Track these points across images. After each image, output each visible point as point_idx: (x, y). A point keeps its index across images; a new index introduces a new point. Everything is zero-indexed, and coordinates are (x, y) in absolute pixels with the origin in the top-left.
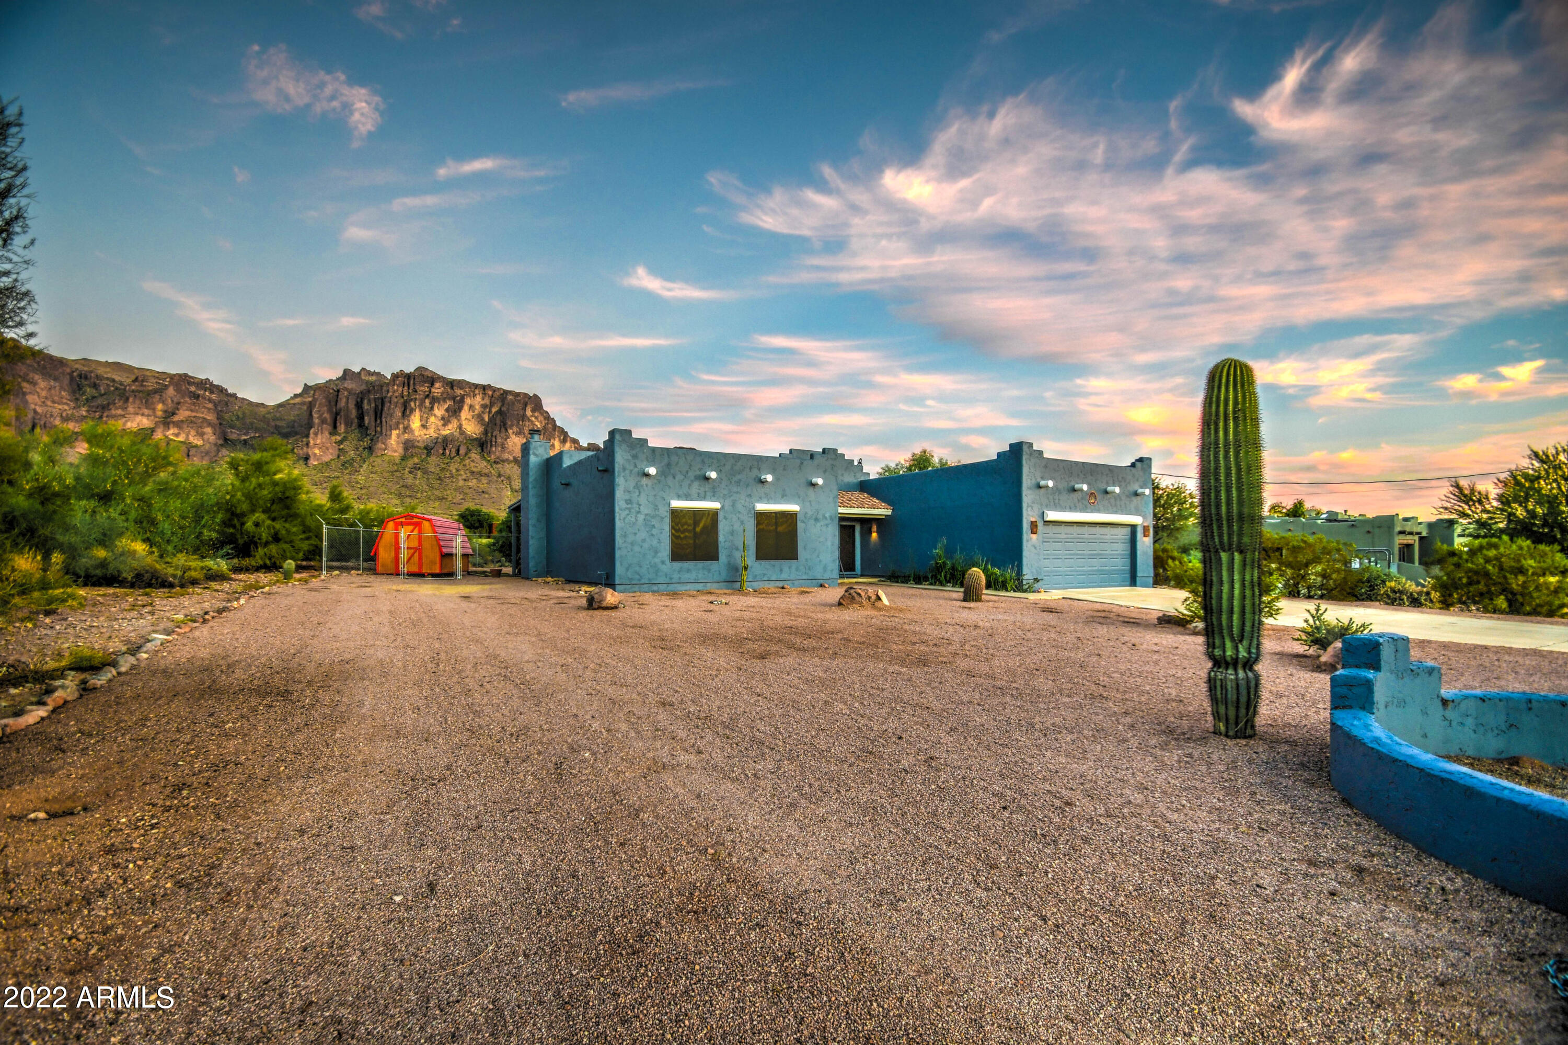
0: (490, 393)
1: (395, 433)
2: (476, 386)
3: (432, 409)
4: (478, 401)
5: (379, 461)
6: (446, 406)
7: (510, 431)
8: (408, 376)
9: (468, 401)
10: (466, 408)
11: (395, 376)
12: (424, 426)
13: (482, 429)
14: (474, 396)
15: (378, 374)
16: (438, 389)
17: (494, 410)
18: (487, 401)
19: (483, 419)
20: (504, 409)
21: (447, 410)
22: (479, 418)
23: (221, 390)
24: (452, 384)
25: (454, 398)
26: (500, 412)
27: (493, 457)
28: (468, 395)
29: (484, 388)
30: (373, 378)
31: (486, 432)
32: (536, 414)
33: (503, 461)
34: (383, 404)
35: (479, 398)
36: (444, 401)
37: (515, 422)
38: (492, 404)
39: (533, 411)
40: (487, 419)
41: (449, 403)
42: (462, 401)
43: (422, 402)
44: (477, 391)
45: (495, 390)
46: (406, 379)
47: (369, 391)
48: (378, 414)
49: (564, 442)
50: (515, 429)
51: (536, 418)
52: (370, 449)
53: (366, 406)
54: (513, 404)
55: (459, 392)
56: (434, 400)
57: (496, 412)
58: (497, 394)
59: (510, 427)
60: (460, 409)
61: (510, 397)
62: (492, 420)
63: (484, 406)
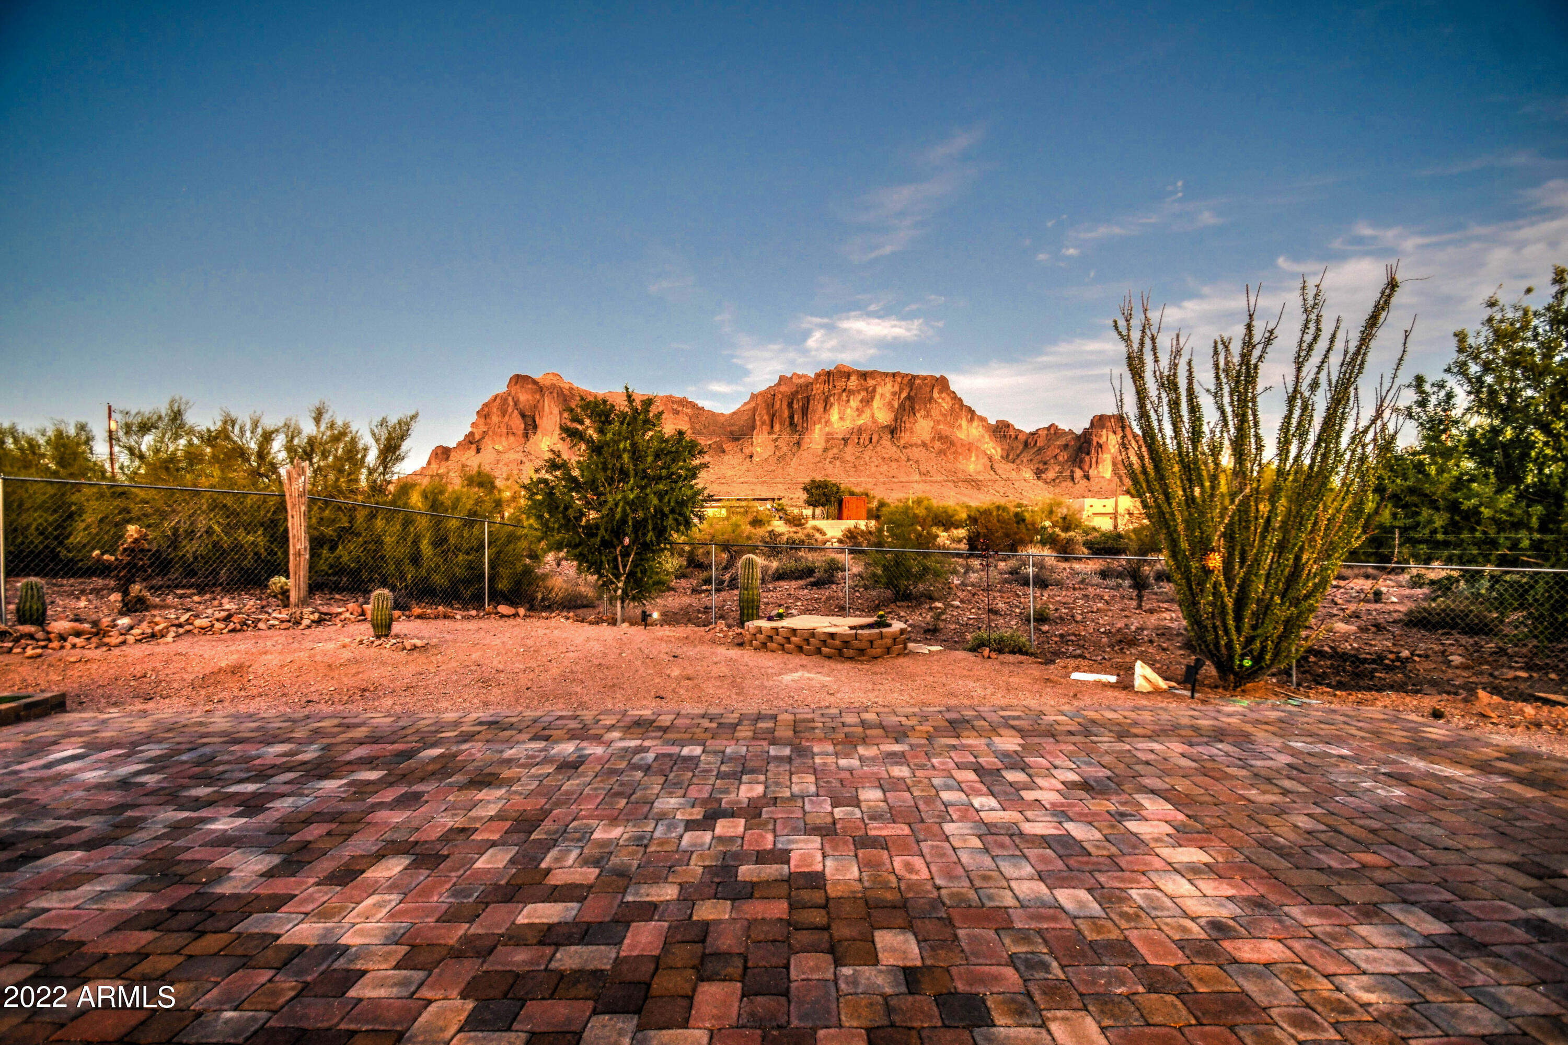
0: (899, 380)
1: (818, 426)
2: (887, 374)
3: (848, 401)
4: (886, 390)
5: (805, 454)
6: (860, 397)
7: (918, 415)
8: (829, 373)
9: (879, 390)
10: (877, 397)
11: (818, 375)
12: (841, 418)
13: (892, 415)
14: (885, 384)
15: (806, 376)
16: (853, 382)
17: (904, 395)
18: (897, 388)
19: (893, 407)
20: (912, 394)
21: (861, 401)
22: (890, 404)
23: (694, 406)
24: (864, 375)
25: (866, 390)
26: (909, 397)
27: (902, 442)
28: (879, 384)
29: (894, 375)
30: (801, 381)
31: (896, 419)
32: (943, 395)
33: (911, 446)
34: (808, 402)
35: (889, 386)
36: (859, 392)
37: (923, 406)
38: (901, 390)
39: (940, 392)
40: (896, 406)
41: (863, 395)
42: (874, 390)
43: (840, 395)
44: (887, 380)
45: (904, 376)
46: (828, 376)
47: (797, 392)
48: (805, 411)
49: (971, 420)
50: (923, 412)
51: (943, 399)
52: (798, 443)
53: (795, 406)
54: (921, 388)
55: (871, 382)
56: (851, 393)
57: (906, 398)
58: (905, 381)
59: (919, 411)
60: (873, 398)
61: (918, 381)
62: (902, 406)
63: (894, 394)
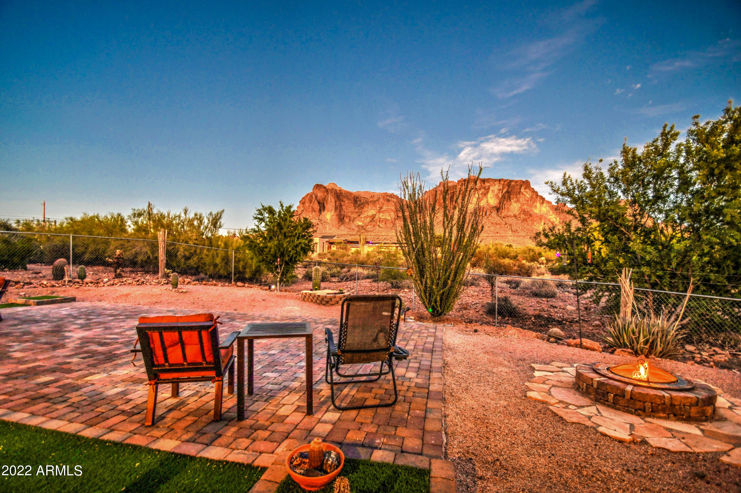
0: (503, 183)
2: (496, 180)
3: (474, 194)
4: (495, 188)
6: (481, 192)
7: (512, 201)
9: (491, 188)
10: (490, 192)
11: (459, 181)
13: (498, 201)
14: (495, 185)
15: (453, 182)
16: (478, 184)
17: (504, 191)
18: (501, 187)
19: (498, 197)
20: (510, 190)
21: (481, 194)
22: (497, 196)
24: (484, 181)
25: (485, 188)
26: (507, 192)
27: (503, 215)
28: (491, 185)
29: (500, 180)
30: (451, 184)
31: (500, 203)
32: (527, 190)
33: (508, 216)
34: (454, 195)
35: (497, 186)
36: (480, 189)
37: (515, 196)
38: (503, 188)
39: (525, 188)
40: (500, 196)
41: (483, 190)
42: (489, 188)
43: (470, 191)
44: (496, 183)
45: (505, 181)
46: (466, 182)
47: (448, 190)
48: (452, 200)
49: (543, 203)
50: (515, 199)
51: (527, 192)
54: (514, 186)
55: (487, 184)
56: (476, 190)
57: (506, 192)
58: (506, 183)
59: (513, 198)
60: (488, 193)
61: (513, 183)
62: (503, 196)
63: (499, 190)
